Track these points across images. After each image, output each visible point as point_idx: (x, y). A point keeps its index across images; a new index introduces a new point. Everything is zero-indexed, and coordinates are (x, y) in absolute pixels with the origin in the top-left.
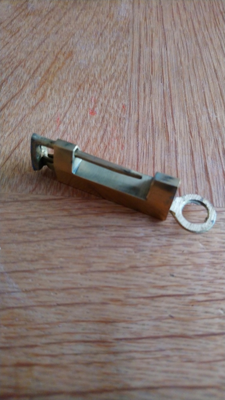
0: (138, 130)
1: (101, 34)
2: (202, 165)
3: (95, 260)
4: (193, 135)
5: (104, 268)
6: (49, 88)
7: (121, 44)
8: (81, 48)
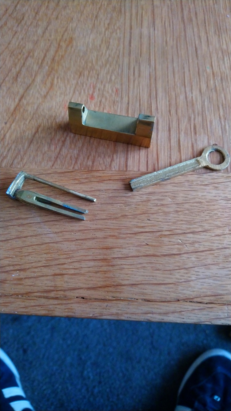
0: (128, 111)
1: (96, 17)
2: (177, 139)
3: (99, 212)
4: (171, 114)
5: (105, 217)
6: (56, 77)
7: (114, 26)
8: (80, 34)
